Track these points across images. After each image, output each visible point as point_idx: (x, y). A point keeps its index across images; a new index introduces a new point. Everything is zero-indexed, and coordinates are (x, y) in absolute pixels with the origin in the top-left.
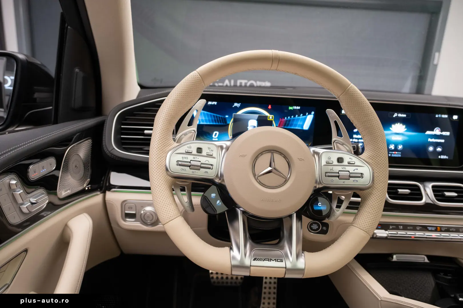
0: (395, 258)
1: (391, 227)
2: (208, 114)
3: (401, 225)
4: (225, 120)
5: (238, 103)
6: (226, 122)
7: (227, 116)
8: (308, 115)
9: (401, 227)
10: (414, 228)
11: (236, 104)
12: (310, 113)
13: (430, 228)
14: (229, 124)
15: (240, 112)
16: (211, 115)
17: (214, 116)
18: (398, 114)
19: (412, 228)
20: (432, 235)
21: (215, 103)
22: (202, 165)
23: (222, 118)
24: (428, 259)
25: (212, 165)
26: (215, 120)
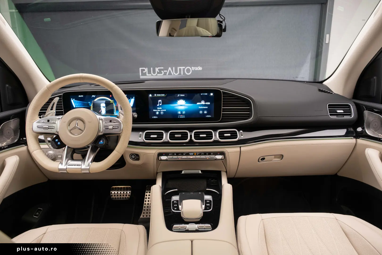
0: (183, 172)
1: (170, 155)
2: (79, 102)
3: (175, 153)
4: (88, 105)
5: (94, 95)
6: (89, 105)
7: (89, 102)
8: (131, 99)
9: (175, 154)
10: (182, 154)
11: (93, 96)
12: (132, 98)
13: (190, 154)
14: (91, 107)
15: (96, 100)
16: (81, 103)
17: (82, 103)
18: (180, 95)
19: (181, 154)
20: (190, 157)
21: (82, 96)
22: (49, 127)
23: (87, 103)
24: (201, 172)
25: (54, 127)
26: (83, 105)
